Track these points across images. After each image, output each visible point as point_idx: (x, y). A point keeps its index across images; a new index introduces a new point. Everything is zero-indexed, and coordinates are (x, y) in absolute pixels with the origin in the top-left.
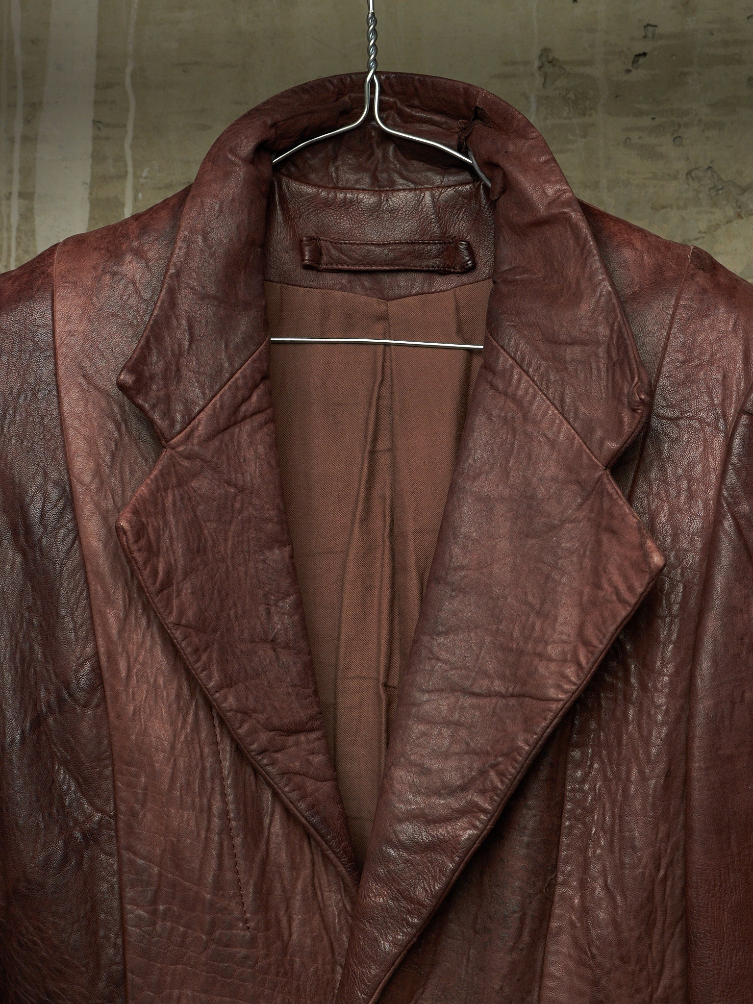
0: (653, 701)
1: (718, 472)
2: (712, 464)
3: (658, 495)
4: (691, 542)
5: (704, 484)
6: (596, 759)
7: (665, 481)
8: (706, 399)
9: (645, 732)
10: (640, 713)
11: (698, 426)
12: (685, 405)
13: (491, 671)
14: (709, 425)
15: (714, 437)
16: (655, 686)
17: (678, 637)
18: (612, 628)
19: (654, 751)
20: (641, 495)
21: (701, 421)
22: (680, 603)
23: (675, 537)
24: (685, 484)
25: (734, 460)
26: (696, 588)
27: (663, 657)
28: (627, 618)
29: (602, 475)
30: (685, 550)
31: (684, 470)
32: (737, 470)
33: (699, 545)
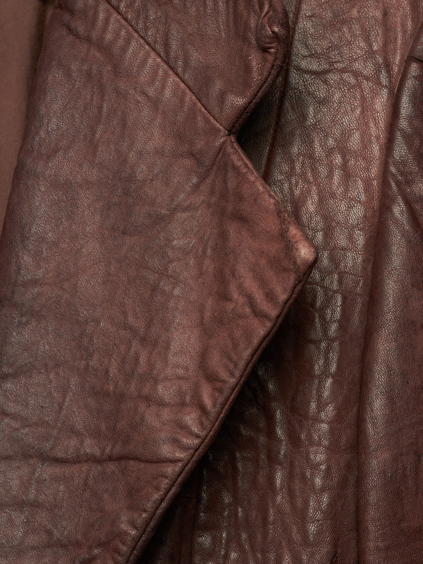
0: (308, 459)
1: (382, 140)
2: (373, 131)
3: (303, 175)
4: (350, 238)
5: (364, 158)
6: (233, 545)
7: (311, 156)
8: (362, 44)
9: (299, 503)
10: (290, 476)
11: (353, 81)
12: (334, 55)
13: (79, 426)
14: (367, 79)
15: (375, 94)
16: (309, 437)
17: (338, 368)
18: (247, 354)
19: (312, 528)
20: (280, 177)
21: (356, 74)
22: (340, 321)
23: (328, 232)
24: (338, 160)
25: (403, 123)
26: (359, 300)
27: (320, 396)
28: (267, 339)
29: (224, 142)
30: (343, 249)
31: (336, 140)
32: (408, 139)
33: (360, 239)
